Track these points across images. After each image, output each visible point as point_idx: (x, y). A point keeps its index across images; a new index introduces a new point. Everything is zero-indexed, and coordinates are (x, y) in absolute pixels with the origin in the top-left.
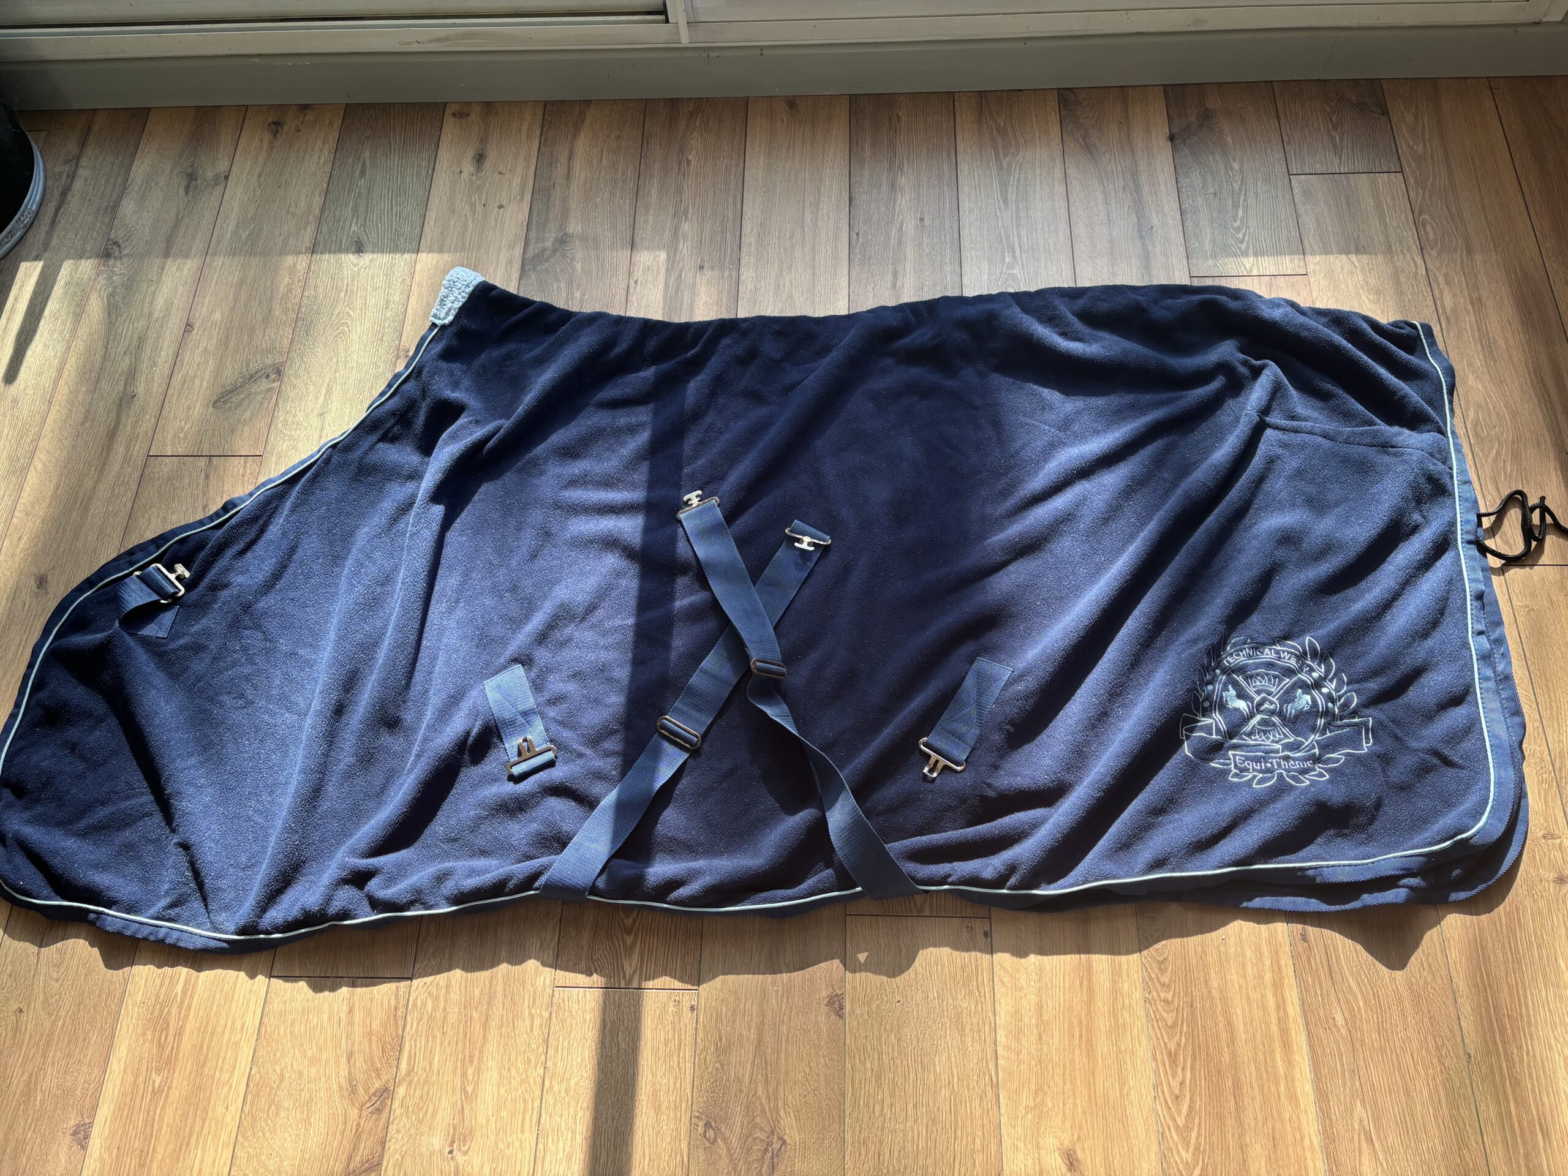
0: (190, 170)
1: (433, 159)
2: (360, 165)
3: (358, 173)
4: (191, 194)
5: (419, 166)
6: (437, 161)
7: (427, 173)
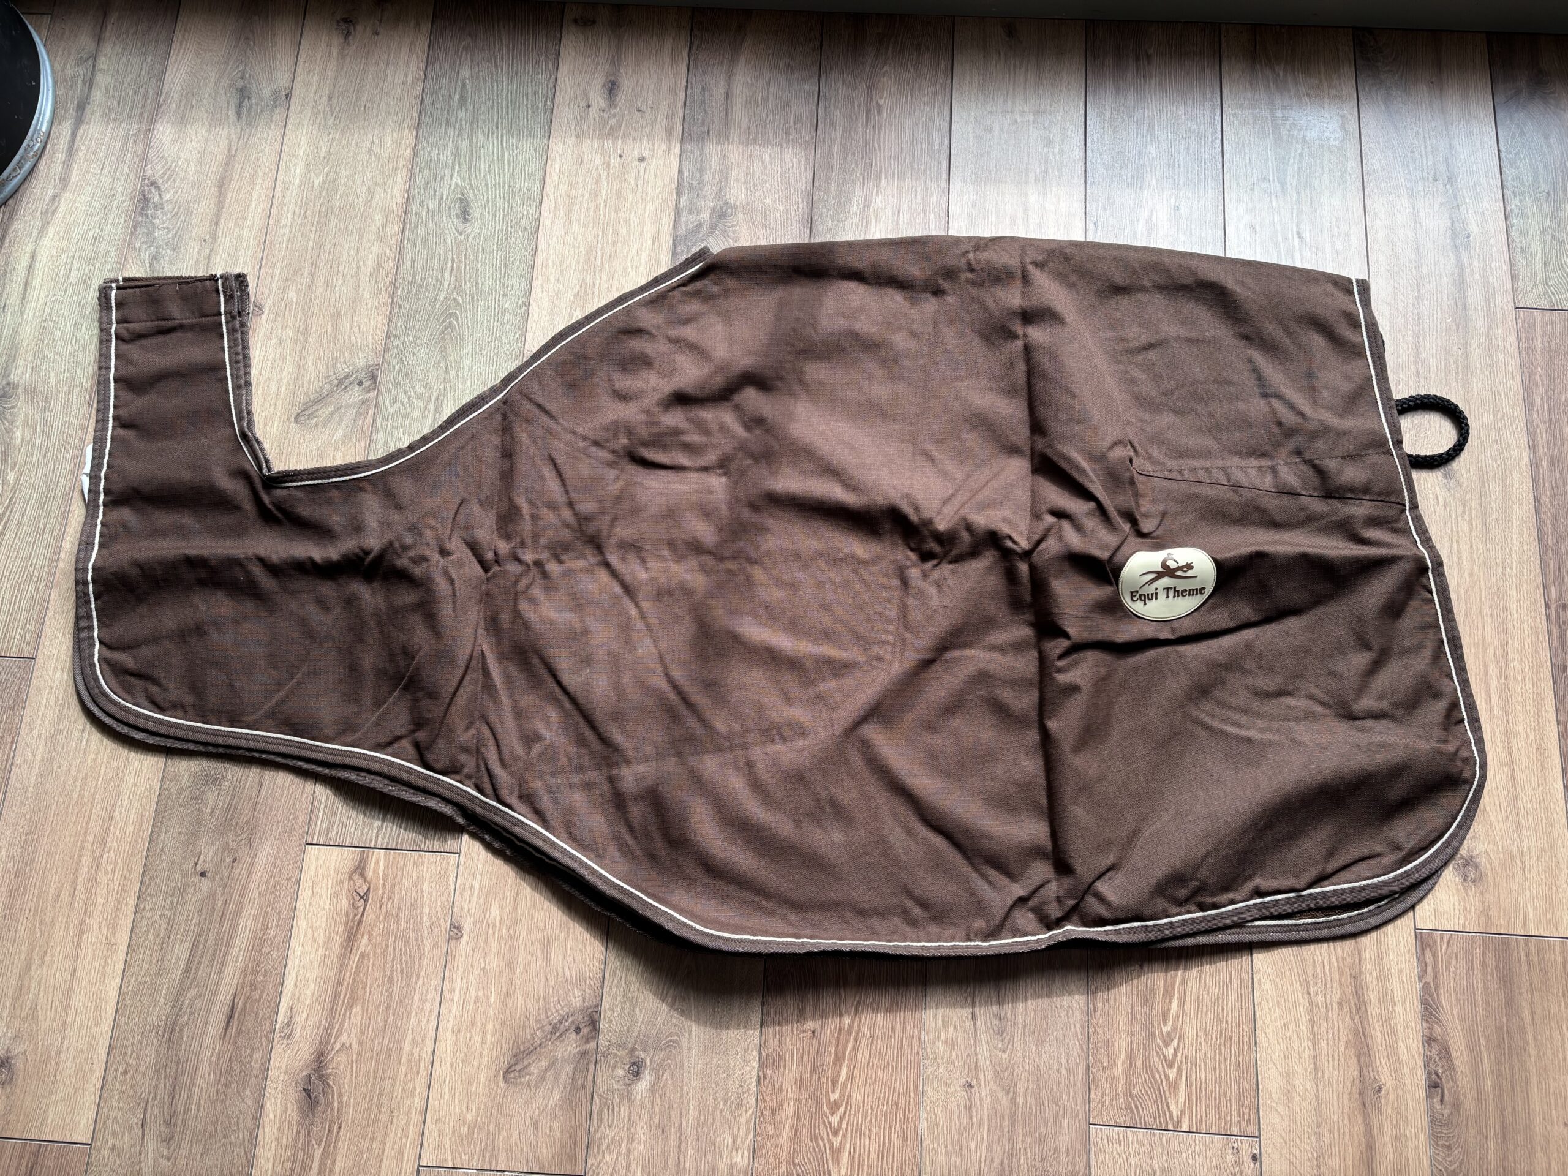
0: (240, 83)
1: (551, 85)
2: (458, 89)
3: (456, 100)
4: (244, 118)
5: (535, 93)
6: (558, 88)
7: (546, 105)
